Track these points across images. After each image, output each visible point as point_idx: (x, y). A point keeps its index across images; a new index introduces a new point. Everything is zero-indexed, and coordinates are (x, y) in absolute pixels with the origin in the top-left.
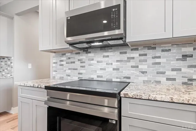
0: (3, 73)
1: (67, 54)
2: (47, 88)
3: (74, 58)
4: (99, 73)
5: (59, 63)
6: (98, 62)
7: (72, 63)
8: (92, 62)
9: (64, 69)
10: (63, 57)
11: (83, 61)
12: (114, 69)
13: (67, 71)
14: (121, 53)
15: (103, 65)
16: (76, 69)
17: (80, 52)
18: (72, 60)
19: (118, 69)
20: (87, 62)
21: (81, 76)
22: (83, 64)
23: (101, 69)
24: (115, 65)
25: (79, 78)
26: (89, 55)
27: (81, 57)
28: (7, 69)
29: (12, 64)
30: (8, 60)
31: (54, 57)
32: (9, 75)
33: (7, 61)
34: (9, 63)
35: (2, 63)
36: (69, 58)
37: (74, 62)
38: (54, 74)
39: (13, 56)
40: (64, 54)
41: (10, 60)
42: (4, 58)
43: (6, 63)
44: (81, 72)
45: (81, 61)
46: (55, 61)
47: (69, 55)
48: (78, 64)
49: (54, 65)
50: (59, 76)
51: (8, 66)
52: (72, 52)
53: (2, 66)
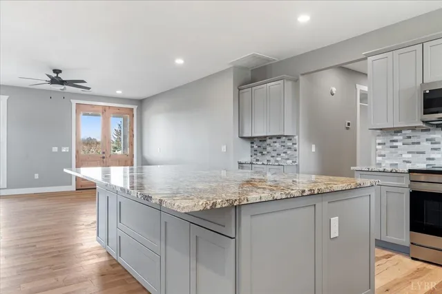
0: (279, 159)
1: (403, 132)
2: (411, 171)
3: (419, 137)
5: (388, 144)
7: (413, 143)
9: (400, 152)
10: (397, 135)
11: (436, 141)
13: (404, 156)
16: (423, 153)
17: (431, 128)
18: (413, 140)
21: (431, 162)
22: (435, 146)
25: (427, 165)
27: (432, 136)
28: (285, 153)
29: (296, 146)
30: (289, 140)
31: (379, 136)
32: (289, 162)
33: (286, 141)
34: (289, 144)
35: (276, 144)
36: (410, 137)
37: (419, 143)
38: (379, 159)
39: (298, 134)
40: (398, 131)
41: (291, 140)
42: (280, 138)
43: (283, 144)
44: (432, 156)
45: (432, 141)
46: (380, 141)
47: (409, 132)
48: (426, 146)
49: (378, 147)
50: (388, 162)
51: (289, 148)
52: (413, 129)
53: (275, 148)
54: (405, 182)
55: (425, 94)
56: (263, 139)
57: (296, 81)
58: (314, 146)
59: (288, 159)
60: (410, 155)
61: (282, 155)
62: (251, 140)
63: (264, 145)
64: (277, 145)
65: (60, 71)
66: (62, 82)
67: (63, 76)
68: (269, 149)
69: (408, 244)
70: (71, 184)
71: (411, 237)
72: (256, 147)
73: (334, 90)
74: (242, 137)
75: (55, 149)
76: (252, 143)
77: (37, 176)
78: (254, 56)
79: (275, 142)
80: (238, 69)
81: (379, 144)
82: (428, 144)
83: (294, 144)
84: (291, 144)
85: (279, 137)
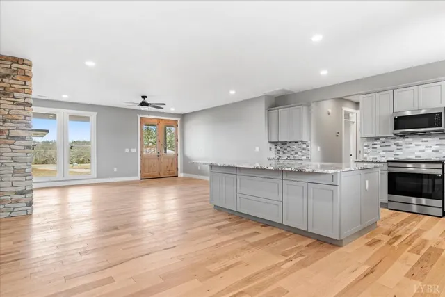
0: (296, 156)
1: (380, 139)
3: (390, 142)
4: (418, 154)
5: (371, 146)
6: (416, 145)
7: (386, 146)
8: (410, 145)
9: (378, 151)
10: (376, 141)
11: (400, 144)
12: (433, 151)
13: (380, 153)
14: (440, 139)
15: (422, 148)
16: (392, 151)
18: (386, 144)
19: (437, 151)
20: (404, 146)
21: (397, 156)
22: (399, 147)
23: (420, 151)
24: (435, 147)
26: (406, 140)
27: (397, 142)
28: (301, 152)
29: (309, 148)
31: (365, 141)
33: (302, 144)
34: (304, 146)
35: (294, 146)
36: (384, 142)
37: (389, 146)
38: (365, 155)
39: (310, 140)
40: (377, 139)
41: (305, 143)
43: (300, 146)
44: (397, 153)
45: (397, 145)
46: (366, 145)
47: (383, 140)
48: (394, 147)
49: (365, 148)
50: (371, 157)
51: (303, 149)
52: (386, 138)
53: (293, 149)
54: (385, 167)
55: (395, 119)
56: (284, 143)
57: (309, 106)
58: (319, 148)
59: (303, 156)
60: (384, 153)
61: (299, 153)
62: (275, 144)
63: (285, 147)
65: (146, 97)
66: (147, 105)
67: (147, 100)
68: (288, 149)
69: (387, 202)
70: (137, 175)
71: (389, 197)
72: (278, 148)
73: (330, 111)
74: (270, 142)
75: (127, 150)
76: (276, 145)
77: (115, 170)
78: (283, 90)
80: (268, 97)
82: (395, 146)
83: (307, 146)
85: (296, 142)
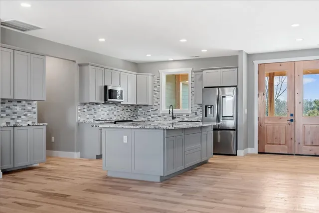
5: (82, 110)
6: (102, 110)
7: (90, 110)
16: (92, 114)
19: (108, 114)
22: (95, 111)
23: (103, 114)
30: (28, 104)
31: (79, 105)
33: (26, 105)
34: (29, 107)
36: (89, 107)
40: (85, 104)
41: (31, 104)
42: (20, 102)
43: (24, 108)
46: (79, 108)
49: (79, 112)
50: (82, 119)
51: (28, 111)
53: (16, 111)
59: (29, 120)
61: (22, 117)
64: (18, 108)
68: (8, 111)
79: (16, 106)
81: (79, 110)
83: (33, 108)
84: (31, 108)
